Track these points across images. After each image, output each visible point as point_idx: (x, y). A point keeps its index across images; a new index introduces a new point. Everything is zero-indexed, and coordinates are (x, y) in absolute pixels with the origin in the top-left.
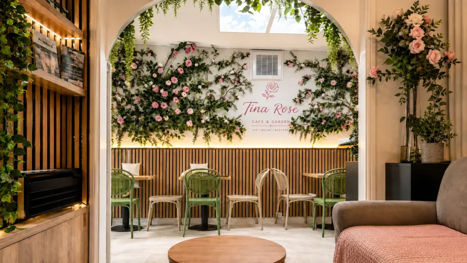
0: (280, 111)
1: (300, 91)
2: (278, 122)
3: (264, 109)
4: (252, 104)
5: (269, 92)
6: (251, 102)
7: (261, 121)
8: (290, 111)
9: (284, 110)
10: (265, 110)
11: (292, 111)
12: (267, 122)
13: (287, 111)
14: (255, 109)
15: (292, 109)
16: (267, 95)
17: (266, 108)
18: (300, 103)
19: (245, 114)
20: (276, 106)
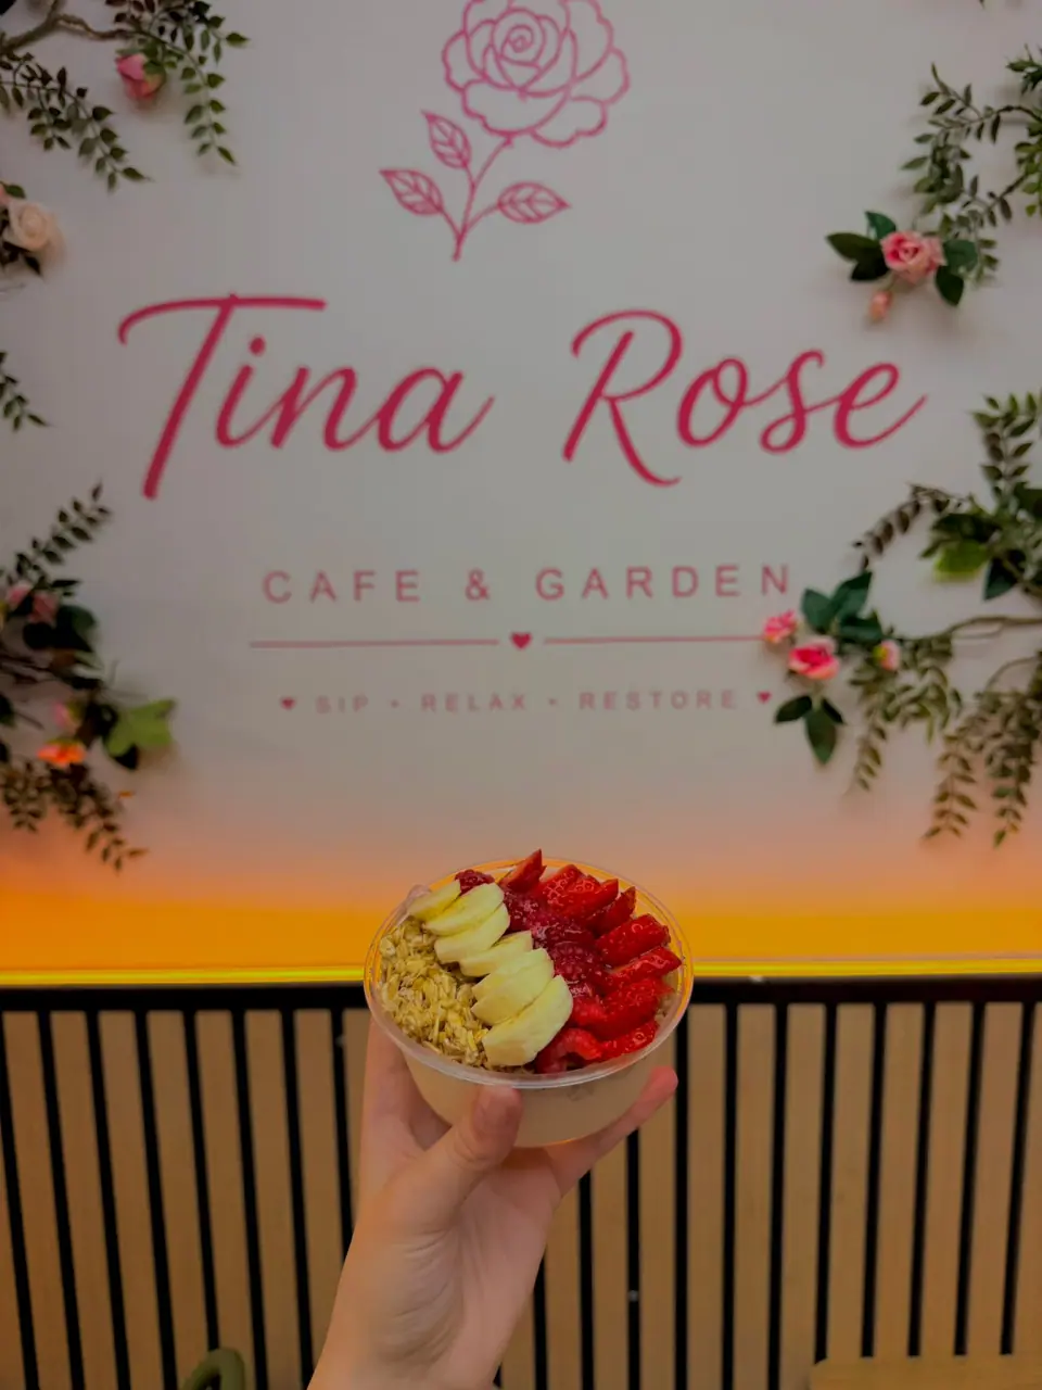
0: (652, 420)
1: (943, 101)
2: (615, 581)
3: (425, 395)
4: (244, 323)
5: (483, 144)
6: (227, 305)
7: (385, 583)
8: (799, 414)
9: (707, 413)
10: (435, 418)
11: (820, 424)
12: (477, 587)
13: (751, 421)
14: (289, 408)
15: (820, 385)
16: (452, 185)
17: (451, 385)
18: (950, 288)
19: (150, 489)
20: (601, 345)
